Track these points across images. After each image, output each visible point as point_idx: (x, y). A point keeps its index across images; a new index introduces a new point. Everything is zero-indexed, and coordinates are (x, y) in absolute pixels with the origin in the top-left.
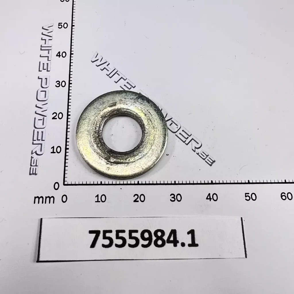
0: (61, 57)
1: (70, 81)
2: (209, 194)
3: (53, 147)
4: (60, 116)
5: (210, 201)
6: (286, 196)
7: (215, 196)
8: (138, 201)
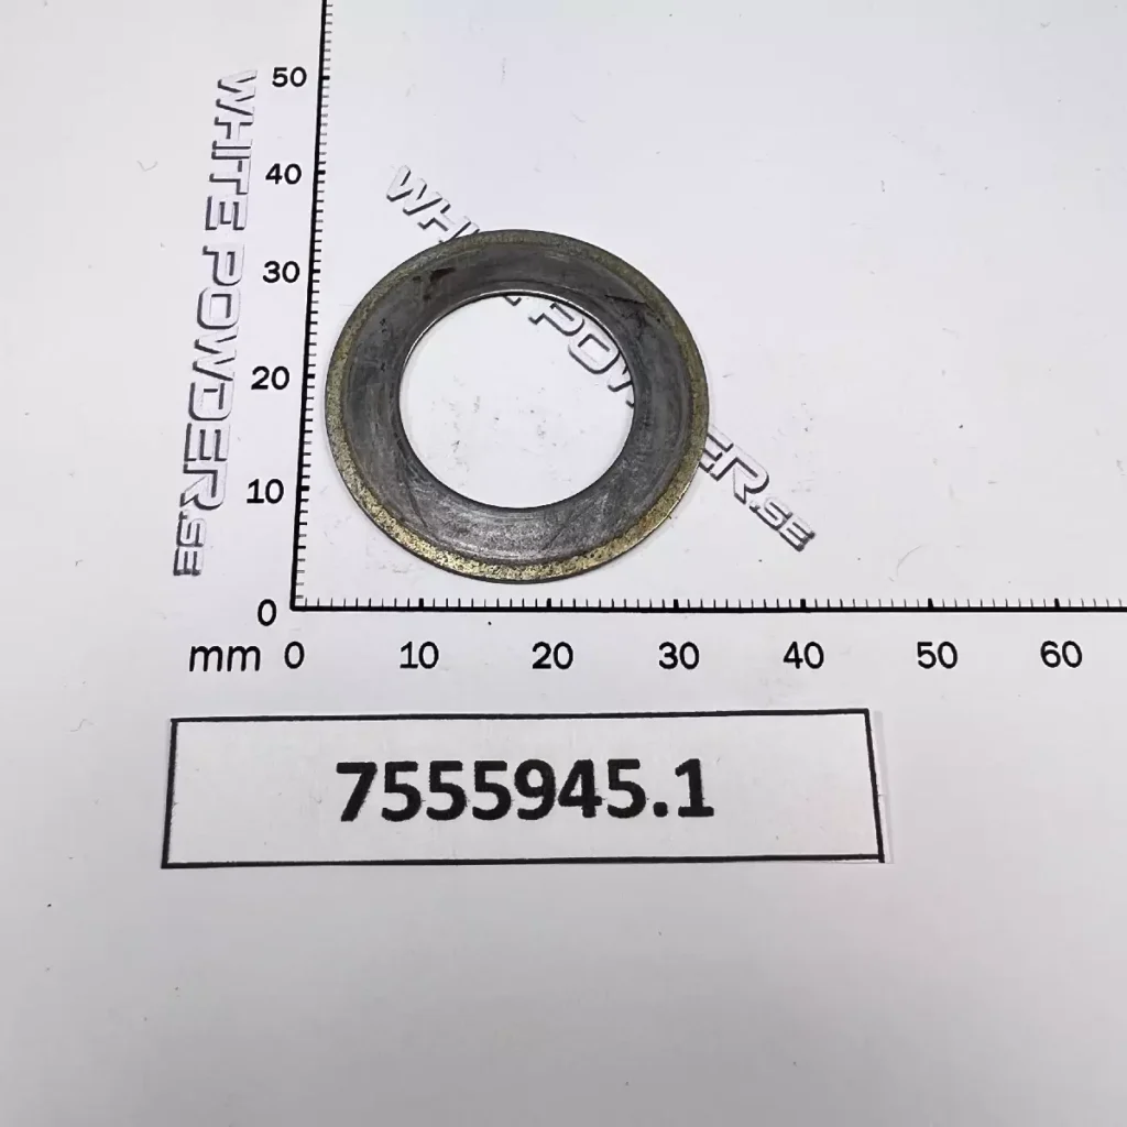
0: (283, 181)
2: (794, 646)
3: (255, 484)
4: (280, 378)
5: (798, 666)
6: (1061, 653)
7: (813, 651)
8: (548, 666)
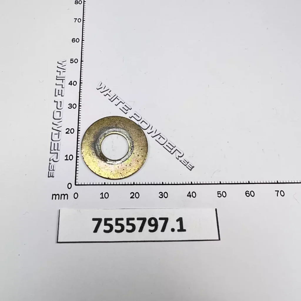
0: (73, 85)
1: (79, 103)
2: (190, 192)
3: (67, 156)
4: (72, 131)
5: (190, 197)
6: (250, 194)
7: (194, 194)
8: (134, 198)
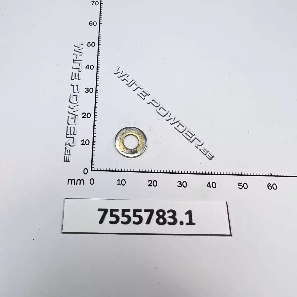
0: (89, 69)
1: (96, 88)
2: (209, 183)
4: (89, 115)
5: (210, 188)
6: (272, 186)
7: (214, 184)
8: (152, 186)
